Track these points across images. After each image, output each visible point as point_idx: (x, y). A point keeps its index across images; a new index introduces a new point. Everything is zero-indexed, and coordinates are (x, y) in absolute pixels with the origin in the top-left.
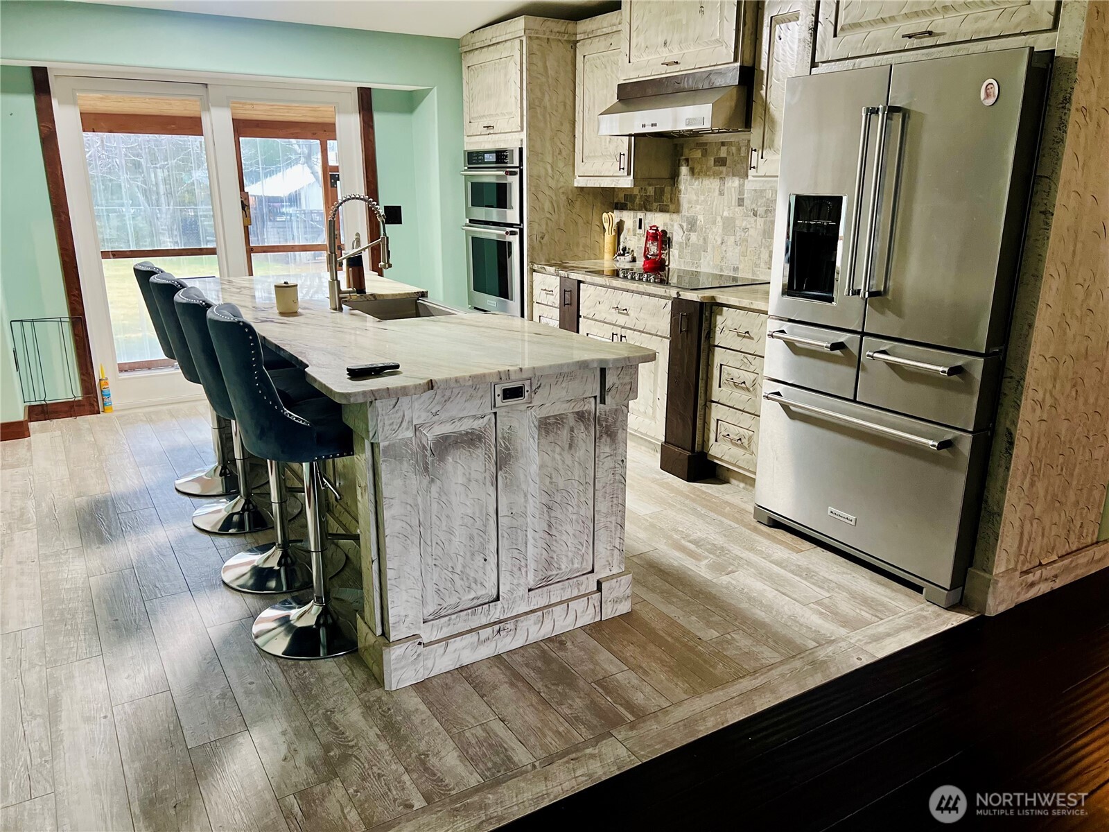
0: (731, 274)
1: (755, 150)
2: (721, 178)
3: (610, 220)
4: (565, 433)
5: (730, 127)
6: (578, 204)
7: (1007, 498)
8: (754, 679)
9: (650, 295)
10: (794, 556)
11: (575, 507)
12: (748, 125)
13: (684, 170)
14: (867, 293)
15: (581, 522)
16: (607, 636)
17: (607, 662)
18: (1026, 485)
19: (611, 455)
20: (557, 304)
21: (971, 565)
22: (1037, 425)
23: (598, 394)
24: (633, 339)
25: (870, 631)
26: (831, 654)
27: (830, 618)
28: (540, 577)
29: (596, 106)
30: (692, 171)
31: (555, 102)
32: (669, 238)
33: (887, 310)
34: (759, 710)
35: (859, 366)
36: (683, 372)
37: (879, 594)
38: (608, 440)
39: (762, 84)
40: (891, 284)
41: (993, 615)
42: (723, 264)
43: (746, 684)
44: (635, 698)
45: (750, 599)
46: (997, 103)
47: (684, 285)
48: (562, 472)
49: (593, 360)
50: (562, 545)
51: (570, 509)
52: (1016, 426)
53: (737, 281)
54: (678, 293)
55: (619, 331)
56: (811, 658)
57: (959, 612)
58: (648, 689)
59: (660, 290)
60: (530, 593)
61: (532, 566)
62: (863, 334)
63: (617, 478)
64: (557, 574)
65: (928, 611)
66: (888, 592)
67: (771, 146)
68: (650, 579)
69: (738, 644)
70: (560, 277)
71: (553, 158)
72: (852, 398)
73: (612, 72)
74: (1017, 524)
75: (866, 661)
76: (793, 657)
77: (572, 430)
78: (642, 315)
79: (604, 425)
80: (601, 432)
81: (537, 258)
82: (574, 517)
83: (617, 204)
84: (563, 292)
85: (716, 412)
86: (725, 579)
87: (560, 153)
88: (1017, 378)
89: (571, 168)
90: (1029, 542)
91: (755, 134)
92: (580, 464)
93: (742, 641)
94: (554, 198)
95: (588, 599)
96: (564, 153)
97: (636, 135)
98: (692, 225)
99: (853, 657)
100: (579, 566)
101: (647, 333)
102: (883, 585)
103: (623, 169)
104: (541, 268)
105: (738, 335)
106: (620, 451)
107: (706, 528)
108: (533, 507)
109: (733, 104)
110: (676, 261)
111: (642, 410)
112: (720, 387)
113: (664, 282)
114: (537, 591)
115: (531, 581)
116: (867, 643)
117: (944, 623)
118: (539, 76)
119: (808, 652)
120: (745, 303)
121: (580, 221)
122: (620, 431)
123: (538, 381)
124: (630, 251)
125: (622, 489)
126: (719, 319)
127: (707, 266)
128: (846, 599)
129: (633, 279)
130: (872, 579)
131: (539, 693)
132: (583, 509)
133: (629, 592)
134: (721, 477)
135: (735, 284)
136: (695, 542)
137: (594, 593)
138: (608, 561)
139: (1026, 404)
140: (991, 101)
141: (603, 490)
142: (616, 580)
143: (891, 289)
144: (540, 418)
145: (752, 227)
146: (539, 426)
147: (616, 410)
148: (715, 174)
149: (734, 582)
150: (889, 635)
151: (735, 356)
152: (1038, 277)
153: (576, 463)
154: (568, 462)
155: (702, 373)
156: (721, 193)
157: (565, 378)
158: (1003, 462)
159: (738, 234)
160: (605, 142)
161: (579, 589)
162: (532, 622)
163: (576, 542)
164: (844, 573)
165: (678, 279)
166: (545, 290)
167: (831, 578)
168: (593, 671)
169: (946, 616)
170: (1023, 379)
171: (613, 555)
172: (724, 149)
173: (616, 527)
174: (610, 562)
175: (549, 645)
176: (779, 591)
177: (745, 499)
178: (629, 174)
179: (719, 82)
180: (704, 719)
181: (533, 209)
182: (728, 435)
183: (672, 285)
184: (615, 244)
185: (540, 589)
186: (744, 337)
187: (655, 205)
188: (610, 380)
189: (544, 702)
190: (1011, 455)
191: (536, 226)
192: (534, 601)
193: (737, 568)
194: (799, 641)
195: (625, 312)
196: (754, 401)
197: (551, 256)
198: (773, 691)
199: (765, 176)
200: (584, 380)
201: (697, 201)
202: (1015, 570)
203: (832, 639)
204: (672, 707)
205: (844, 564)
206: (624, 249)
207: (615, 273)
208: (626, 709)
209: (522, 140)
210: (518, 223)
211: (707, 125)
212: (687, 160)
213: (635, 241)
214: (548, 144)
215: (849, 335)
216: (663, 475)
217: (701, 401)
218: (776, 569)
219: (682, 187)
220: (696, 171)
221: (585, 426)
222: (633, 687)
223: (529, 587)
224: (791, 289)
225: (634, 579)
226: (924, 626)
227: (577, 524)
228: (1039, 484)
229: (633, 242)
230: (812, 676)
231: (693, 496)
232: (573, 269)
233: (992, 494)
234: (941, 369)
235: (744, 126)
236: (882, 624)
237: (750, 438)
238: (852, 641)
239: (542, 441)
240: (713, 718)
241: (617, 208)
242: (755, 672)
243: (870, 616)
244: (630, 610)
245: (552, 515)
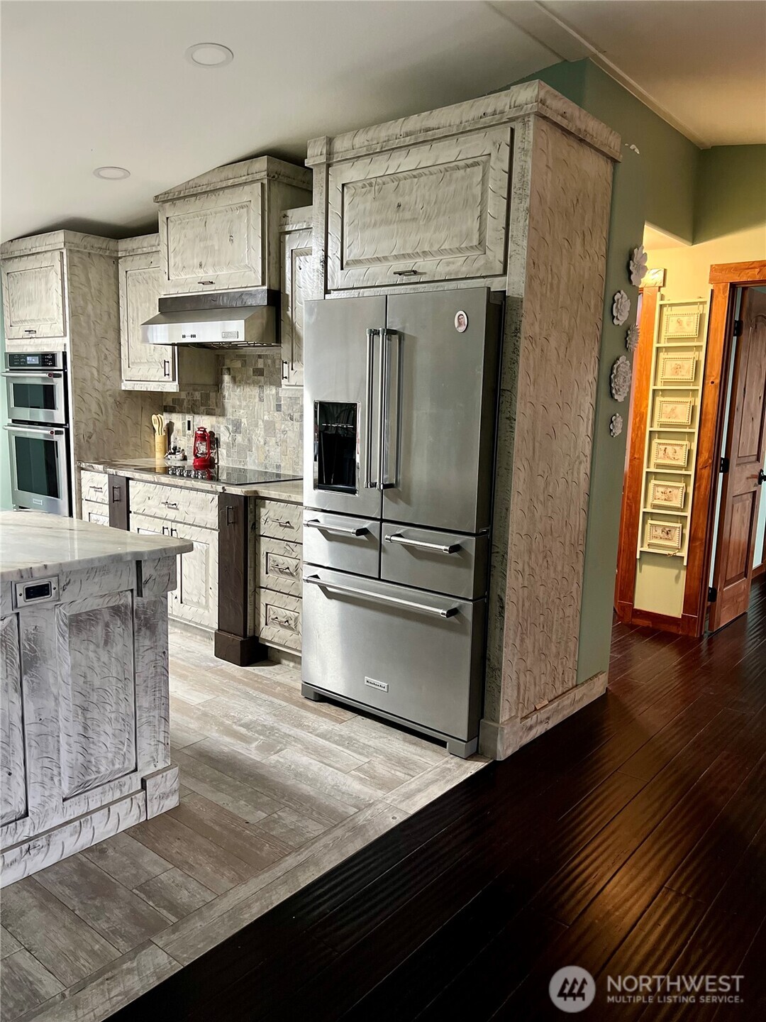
0: (275, 471)
1: (286, 363)
2: (260, 386)
3: (160, 422)
4: (99, 630)
5: (263, 342)
6: (126, 406)
7: (504, 654)
8: (299, 855)
9: (197, 490)
10: (337, 727)
11: (113, 705)
12: (278, 340)
13: (227, 378)
14: (382, 486)
15: (121, 720)
16: (152, 835)
17: (152, 864)
18: (517, 644)
19: (152, 648)
20: (107, 501)
21: (482, 717)
22: (521, 590)
23: (134, 587)
24: (183, 532)
25: (403, 789)
26: (369, 817)
27: (368, 783)
28: (76, 784)
29: (140, 318)
30: (234, 379)
31: (99, 312)
32: (217, 439)
33: (399, 500)
34: (303, 885)
35: (380, 549)
36: (232, 561)
37: (411, 753)
38: (148, 633)
39: (288, 306)
40: (400, 477)
41: (503, 759)
42: (267, 462)
43: (291, 861)
44: (179, 898)
45: (298, 775)
46: (467, 331)
47: (232, 481)
48: (98, 670)
49: (127, 554)
50: (100, 747)
51: (108, 707)
52: (504, 593)
53: (280, 478)
54: (223, 488)
55: (169, 525)
56: (351, 825)
57: (477, 761)
58: (193, 885)
59: (207, 485)
60: (64, 803)
61: (66, 772)
62: (382, 520)
63: (159, 670)
64: (96, 779)
65: (451, 763)
66: (419, 750)
67: (300, 360)
68: (200, 769)
69: (284, 822)
70: (109, 474)
71: (98, 362)
72: (377, 577)
73: (154, 287)
74: (514, 677)
75: (401, 818)
76: (335, 826)
77: (107, 625)
78: (191, 509)
79: (142, 618)
80: (139, 625)
81: (85, 457)
82: (113, 716)
83: (165, 407)
84: (112, 489)
85: (265, 597)
86: (274, 758)
87: (106, 358)
88: (502, 553)
89: (118, 373)
90: (525, 691)
91: (285, 349)
92: (117, 659)
93: (289, 819)
94: (101, 400)
95: (132, 799)
96: (110, 359)
97: (179, 345)
98: (237, 427)
99: (388, 817)
100: (121, 766)
101: (196, 526)
102: (414, 744)
103: (168, 375)
104: (89, 466)
105: (281, 526)
106: (160, 643)
107: (258, 710)
108: (65, 710)
109: (264, 322)
110: (224, 460)
111: (195, 600)
112: (267, 573)
113: (213, 478)
114: (73, 799)
115: (66, 789)
116: (401, 802)
117: (465, 772)
118: (80, 286)
119: (349, 819)
120: (284, 496)
121: (129, 422)
122: (160, 623)
123: (67, 577)
124: (181, 450)
125: (165, 681)
126: (263, 511)
127: (252, 464)
128: (383, 762)
129: (181, 475)
130: (405, 740)
131: (73, 911)
132: (123, 705)
133: (176, 786)
134: (272, 659)
135: (278, 479)
136: (246, 726)
137: (138, 792)
138: (152, 757)
139: (510, 574)
140: (462, 329)
141: (145, 684)
142: (161, 776)
143: (401, 482)
144: (70, 616)
145: (290, 430)
146: (70, 624)
147: (155, 602)
148: (255, 383)
149: (281, 760)
150: (419, 791)
151: (278, 544)
152: (509, 470)
153: (113, 659)
154: (105, 658)
155: (250, 562)
156: (261, 400)
157: (98, 573)
158: (498, 625)
159: (278, 436)
160: (150, 350)
161: (121, 790)
162: (67, 834)
163: (117, 741)
164: (381, 737)
165: (227, 476)
166: (94, 487)
167: (370, 743)
168: (135, 876)
169: (466, 765)
170: (507, 553)
171: (157, 750)
172: (261, 361)
173: (159, 721)
174: (155, 757)
175: (87, 856)
176: (322, 763)
177: (294, 677)
178: (174, 380)
179: (250, 302)
180: (249, 906)
181: (78, 410)
182: (277, 618)
183: (222, 481)
184: (165, 444)
185: (77, 798)
186: (286, 527)
187: (202, 408)
188: (147, 572)
189: (79, 920)
190: (504, 617)
191: (83, 426)
192: (70, 811)
193: (285, 745)
194: (341, 809)
195: (174, 506)
196: (297, 585)
197: (101, 455)
198: (317, 864)
199: (296, 385)
200: (119, 573)
201: (240, 406)
202: (516, 717)
203: (371, 802)
204: (218, 900)
205: (382, 729)
206: (175, 448)
207: (166, 471)
208: (169, 911)
209: (65, 345)
210: (64, 423)
211: (242, 338)
212: (229, 369)
213: (184, 441)
214: (93, 350)
215: (371, 522)
216: (217, 662)
217: (250, 588)
218: (322, 742)
219: (226, 393)
220: (237, 379)
221: (122, 621)
222: (177, 885)
223: (64, 797)
224: (320, 484)
225: (181, 770)
226: (448, 778)
227: (116, 722)
228: (527, 641)
229: (183, 442)
230: (353, 842)
231: (245, 680)
232: (122, 467)
233: (492, 651)
234: (443, 547)
235: (275, 341)
236: (413, 781)
237: (296, 619)
238: (388, 802)
239: (73, 639)
240: (258, 904)
241: (166, 411)
242: (300, 847)
243: (402, 775)
244: (178, 804)
245: (88, 716)
